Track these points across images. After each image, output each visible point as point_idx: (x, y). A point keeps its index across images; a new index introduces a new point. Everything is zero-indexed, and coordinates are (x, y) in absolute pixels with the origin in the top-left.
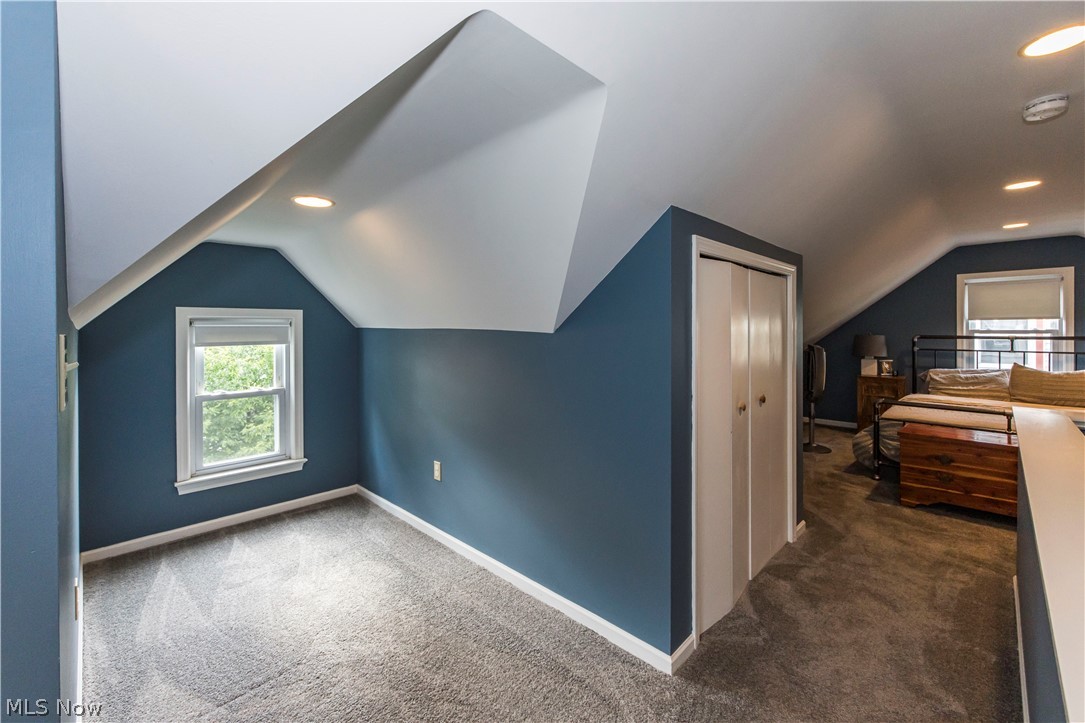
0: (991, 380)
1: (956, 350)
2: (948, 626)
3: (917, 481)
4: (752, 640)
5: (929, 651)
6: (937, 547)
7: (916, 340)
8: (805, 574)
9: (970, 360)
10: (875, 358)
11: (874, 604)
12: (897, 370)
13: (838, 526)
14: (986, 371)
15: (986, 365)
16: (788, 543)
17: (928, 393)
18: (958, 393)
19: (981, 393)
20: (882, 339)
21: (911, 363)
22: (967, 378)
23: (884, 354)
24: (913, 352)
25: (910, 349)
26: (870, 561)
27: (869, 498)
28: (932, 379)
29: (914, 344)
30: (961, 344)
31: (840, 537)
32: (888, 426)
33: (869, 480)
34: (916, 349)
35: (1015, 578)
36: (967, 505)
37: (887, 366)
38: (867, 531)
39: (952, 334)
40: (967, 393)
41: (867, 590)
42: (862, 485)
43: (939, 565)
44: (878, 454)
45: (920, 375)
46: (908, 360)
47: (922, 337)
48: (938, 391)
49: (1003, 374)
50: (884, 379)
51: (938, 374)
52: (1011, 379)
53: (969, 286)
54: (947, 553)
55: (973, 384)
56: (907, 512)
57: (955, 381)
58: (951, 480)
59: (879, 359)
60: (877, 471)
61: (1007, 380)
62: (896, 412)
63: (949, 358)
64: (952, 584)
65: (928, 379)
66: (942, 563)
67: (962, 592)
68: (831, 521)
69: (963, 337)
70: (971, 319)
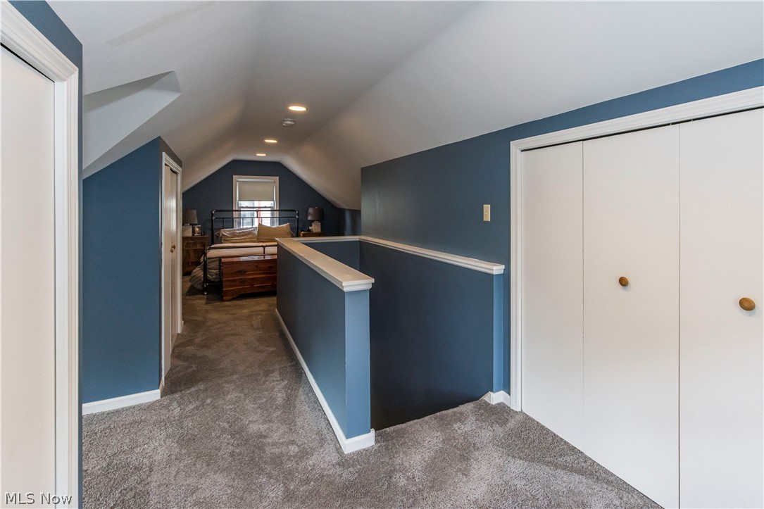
0: (250, 233)
1: (233, 218)
2: (261, 332)
3: (231, 286)
4: (190, 370)
5: (258, 341)
6: (246, 311)
7: (214, 212)
8: (197, 341)
9: (239, 223)
10: (190, 225)
11: (233, 337)
12: (203, 232)
13: (200, 319)
14: (247, 229)
15: (246, 225)
16: (178, 334)
17: (222, 243)
18: (236, 241)
20: (195, 212)
21: (210, 227)
22: (240, 233)
23: (196, 222)
24: (212, 220)
25: (210, 218)
26: (223, 325)
27: (207, 303)
28: (223, 235)
29: (212, 215)
30: (235, 214)
31: (204, 323)
32: (210, 262)
33: (201, 296)
34: (214, 218)
35: (276, 310)
36: (253, 291)
37: (197, 229)
38: (214, 316)
39: (230, 209)
40: (240, 241)
41: (228, 334)
42: (200, 299)
43: (249, 317)
44: (206, 279)
45: (216, 233)
46: (209, 225)
47: (217, 211)
48: (227, 241)
49: (254, 230)
50: (196, 238)
51: (226, 232)
52: (258, 232)
53: (238, 180)
54: (251, 312)
55: (243, 236)
56: (228, 303)
57: (234, 235)
58: (245, 281)
59: (193, 225)
60: (205, 290)
61: (256, 232)
62: (212, 253)
63: (230, 222)
64: (256, 321)
65: (221, 235)
66: (250, 316)
67: (261, 321)
68: (195, 318)
69: (236, 211)
70: (239, 200)
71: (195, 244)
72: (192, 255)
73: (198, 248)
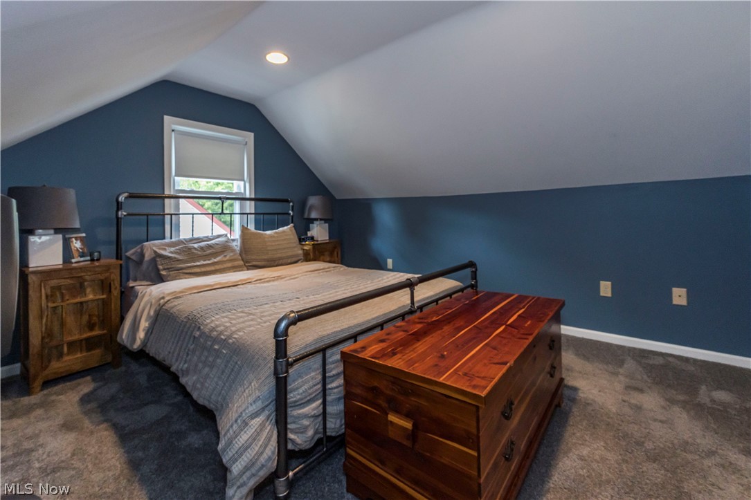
7: (121, 198)
10: (57, 232)
18: (203, 269)
19: (225, 266)
20: (73, 196)
21: (114, 238)
23: (74, 225)
24: (118, 220)
25: (114, 216)
28: (157, 255)
29: (119, 206)
30: (169, 206)
34: (122, 213)
39: (157, 192)
40: (212, 268)
45: (128, 254)
46: (110, 233)
47: (131, 196)
48: (179, 272)
49: (230, 241)
50: (77, 269)
51: (164, 248)
53: (176, 129)
55: (213, 255)
59: (65, 233)
61: (238, 246)
65: (150, 256)
69: (170, 197)
70: (177, 175)
71: (80, 288)
72: (70, 320)
73: (91, 297)
